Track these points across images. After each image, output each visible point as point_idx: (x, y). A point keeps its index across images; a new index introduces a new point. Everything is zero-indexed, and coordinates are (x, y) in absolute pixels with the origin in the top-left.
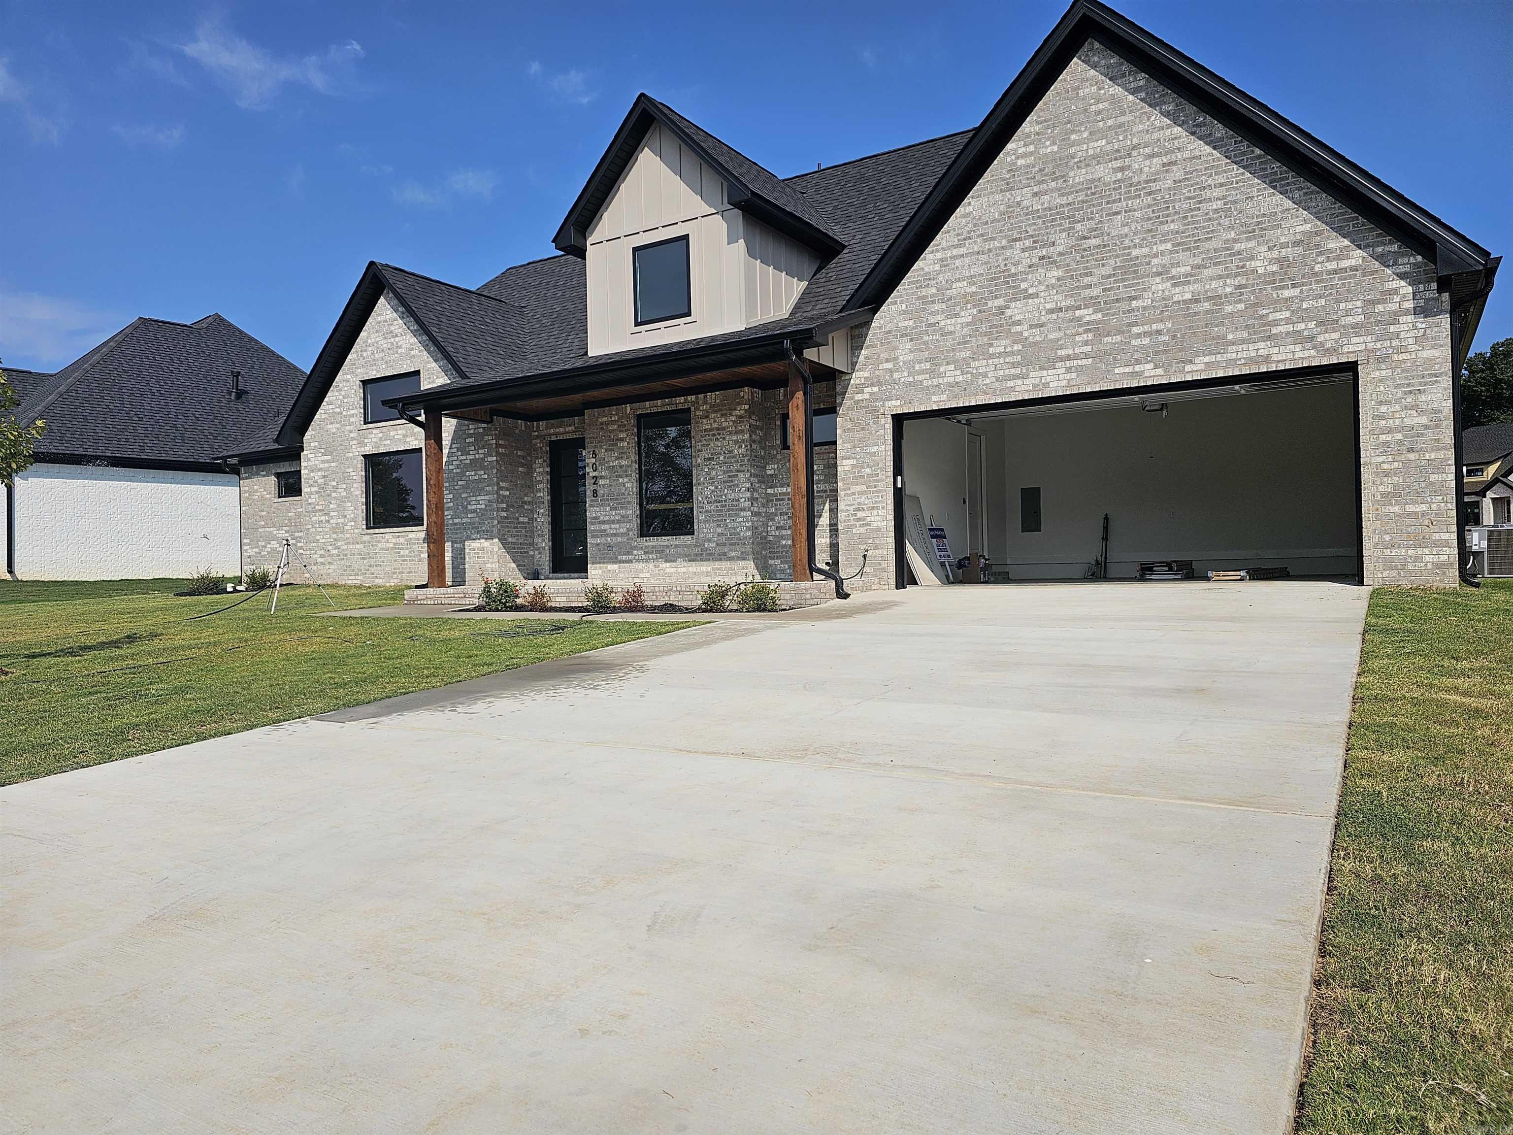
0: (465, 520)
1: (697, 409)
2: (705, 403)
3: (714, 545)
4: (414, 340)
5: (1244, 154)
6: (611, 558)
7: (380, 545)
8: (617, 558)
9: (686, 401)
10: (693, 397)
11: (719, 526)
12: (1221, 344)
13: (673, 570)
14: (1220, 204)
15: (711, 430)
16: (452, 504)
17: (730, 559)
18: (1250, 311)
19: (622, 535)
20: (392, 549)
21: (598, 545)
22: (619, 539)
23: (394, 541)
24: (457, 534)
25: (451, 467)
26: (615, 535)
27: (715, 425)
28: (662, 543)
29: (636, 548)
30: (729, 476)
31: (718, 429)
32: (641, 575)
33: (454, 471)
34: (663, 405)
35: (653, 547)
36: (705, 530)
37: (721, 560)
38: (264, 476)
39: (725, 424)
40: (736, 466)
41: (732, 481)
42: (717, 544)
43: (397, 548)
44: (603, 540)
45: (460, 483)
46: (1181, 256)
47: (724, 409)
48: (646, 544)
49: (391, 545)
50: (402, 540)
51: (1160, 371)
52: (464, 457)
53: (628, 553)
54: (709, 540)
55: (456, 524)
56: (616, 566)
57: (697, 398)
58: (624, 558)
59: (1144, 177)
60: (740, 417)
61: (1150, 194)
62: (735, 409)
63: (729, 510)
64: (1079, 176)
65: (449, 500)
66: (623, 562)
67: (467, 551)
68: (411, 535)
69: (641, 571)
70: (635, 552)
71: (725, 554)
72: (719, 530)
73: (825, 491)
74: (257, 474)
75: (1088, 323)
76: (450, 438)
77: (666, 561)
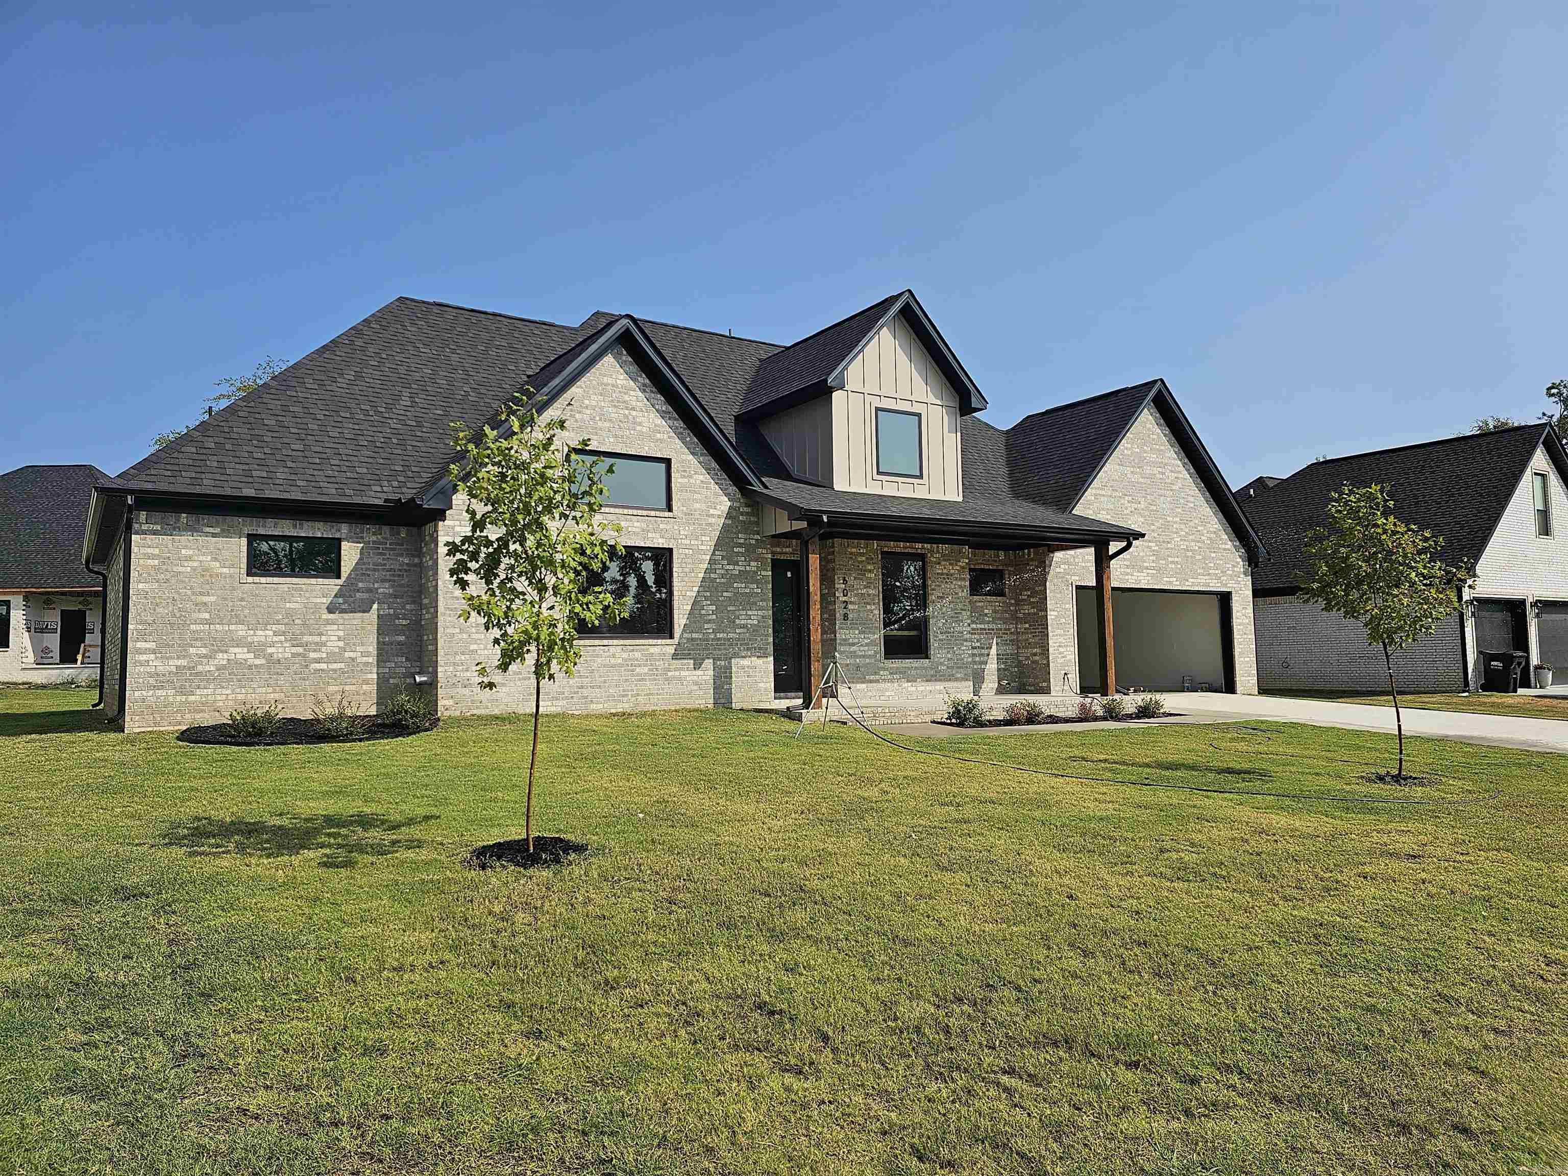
0: (731, 635)
1: (932, 556)
2: (938, 552)
3: (945, 668)
4: (660, 421)
5: (1198, 484)
6: (860, 678)
7: (599, 660)
8: (865, 678)
9: (923, 548)
10: (929, 546)
11: (948, 652)
12: (1196, 576)
13: (914, 689)
14: (1192, 505)
15: (942, 574)
16: (714, 617)
17: (957, 680)
18: (1203, 561)
19: (870, 657)
20: (621, 665)
21: (847, 665)
22: (868, 661)
23: (625, 655)
24: (720, 649)
25: (712, 576)
26: (864, 656)
27: (945, 571)
28: (904, 665)
29: (884, 669)
30: (956, 613)
31: (947, 575)
32: (887, 694)
33: (718, 580)
34: (904, 548)
35: (897, 668)
36: (939, 655)
37: (950, 680)
38: (214, 535)
39: (952, 571)
40: (960, 606)
41: (957, 617)
42: (948, 667)
43: (630, 665)
44: (852, 661)
45: (725, 594)
46: (1183, 526)
47: (952, 559)
48: (892, 665)
49: (620, 661)
50: (637, 655)
51: (1178, 583)
52: (731, 567)
53: (876, 673)
54: (942, 664)
55: (719, 639)
56: (864, 686)
57: (931, 547)
58: (872, 677)
59: (1170, 481)
60: (963, 568)
61: (1171, 490)
62: (960, 561)
63: (956, 640)
64: (1148, 470)
65: (711, 612)
66: (871, 681)
67: (734, 669)
68: (652, 650)
69: (887, 690)
70: (882, 672)
71: (953, 675)
72: (949, 656)
73: (993, 630)
74: (192, 529)
75: (1154, 551)
76: (713, 543)
77: (908, 681)
